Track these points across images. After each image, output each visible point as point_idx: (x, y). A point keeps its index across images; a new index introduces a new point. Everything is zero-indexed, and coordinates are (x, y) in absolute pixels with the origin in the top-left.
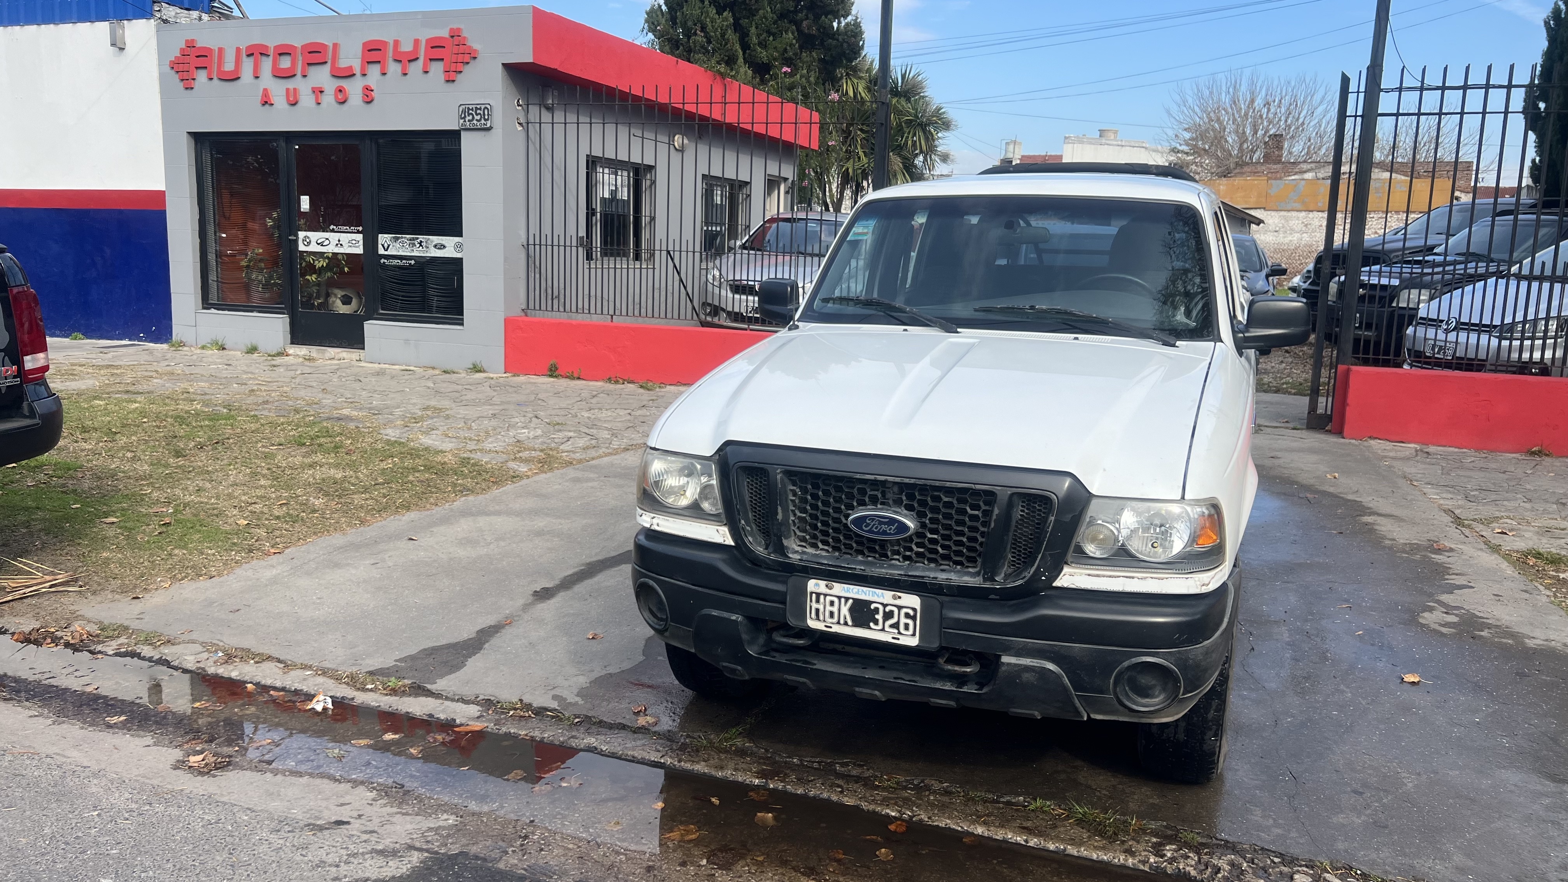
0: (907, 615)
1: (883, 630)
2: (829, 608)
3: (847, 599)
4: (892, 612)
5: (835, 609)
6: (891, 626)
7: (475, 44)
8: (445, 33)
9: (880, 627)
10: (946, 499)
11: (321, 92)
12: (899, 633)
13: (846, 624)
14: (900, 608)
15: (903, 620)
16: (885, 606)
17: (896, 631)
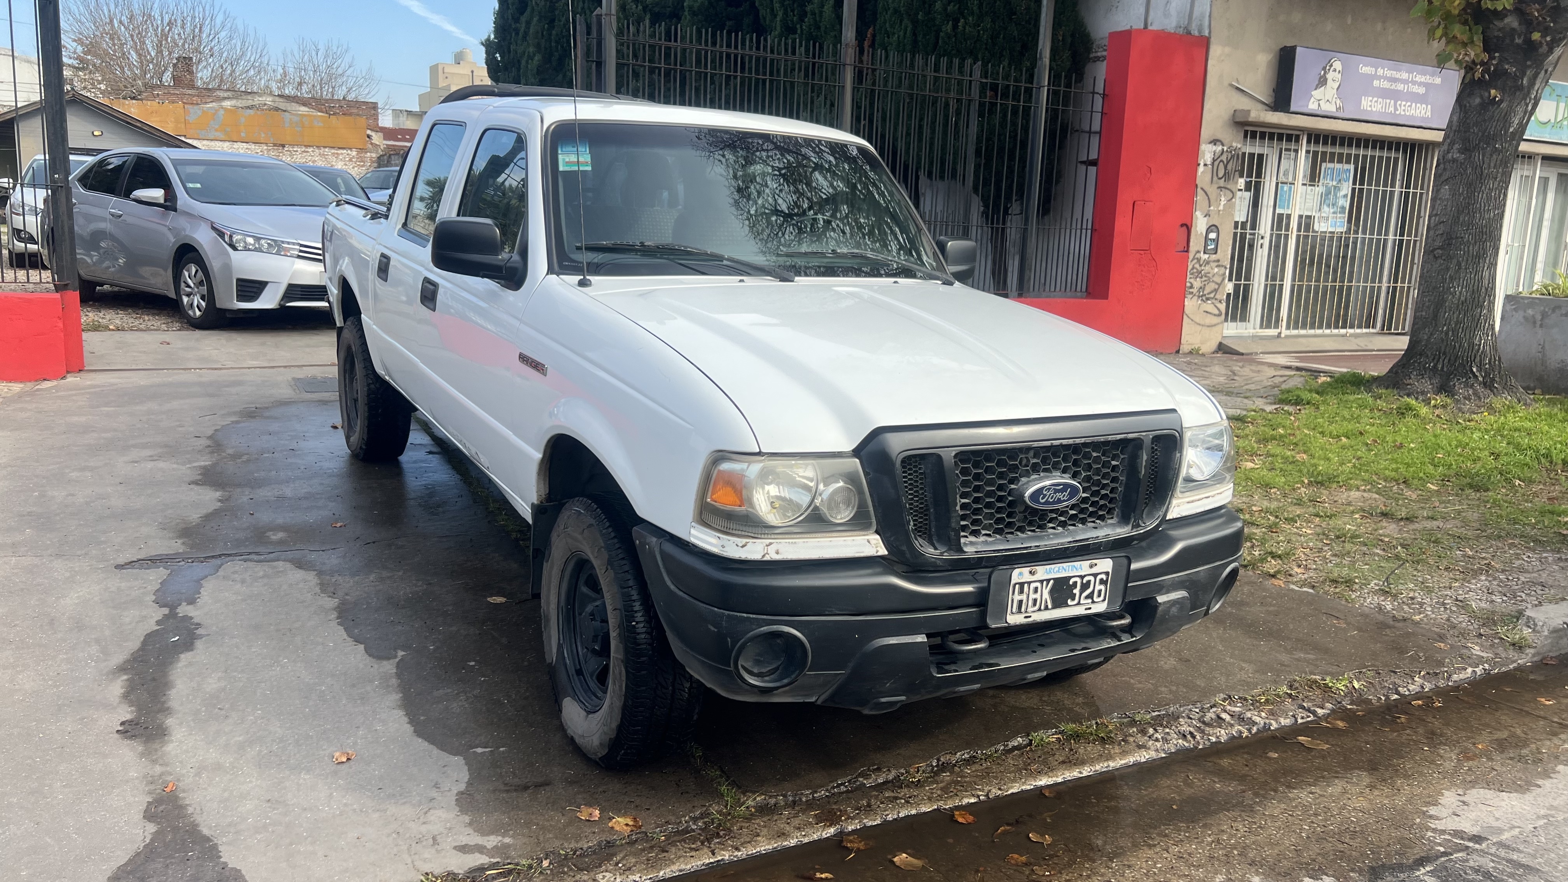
0: (1102, 582)
1: (1079, 604)
2: (1032, 596)
3: (1048, 581)
4: (1089, 582)
5: (1038, 596)
6: (1087, 597)
9: (1076, 602)
10: (1095, 454)
12: (1093, 602)
13: (1046, 608)
14: (1095, 575)
15: (1098, 587)
16: (1082, 577)
17: (1090, 601)
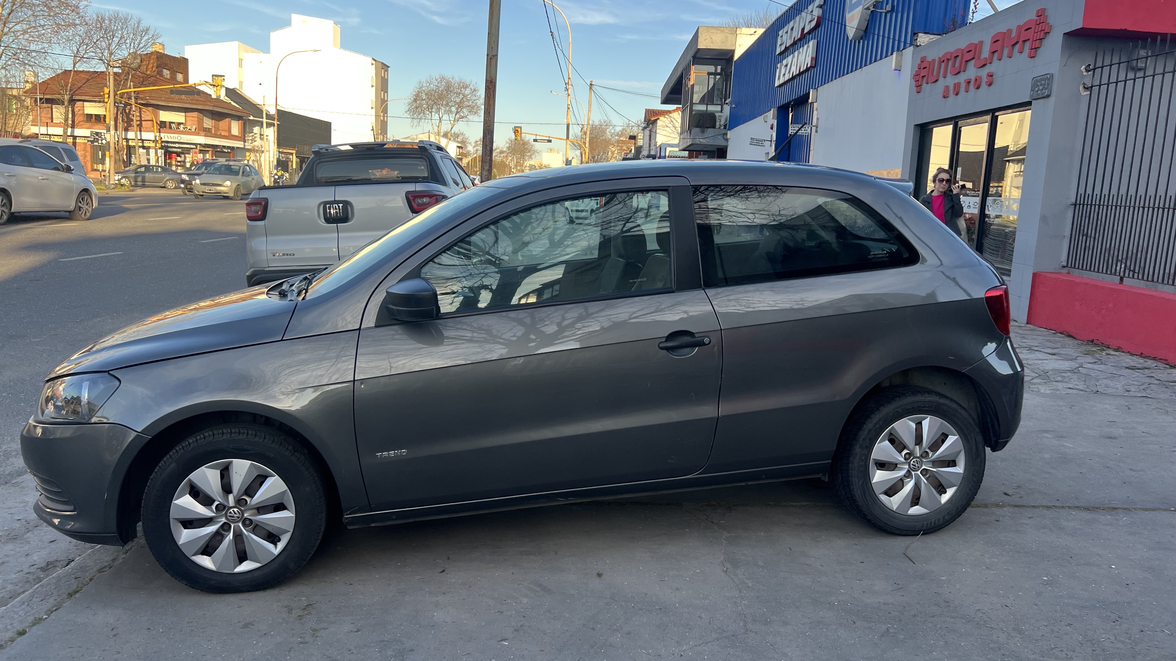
7: (1051, 21)
8: (1033, 16)
11: (969, 82)
